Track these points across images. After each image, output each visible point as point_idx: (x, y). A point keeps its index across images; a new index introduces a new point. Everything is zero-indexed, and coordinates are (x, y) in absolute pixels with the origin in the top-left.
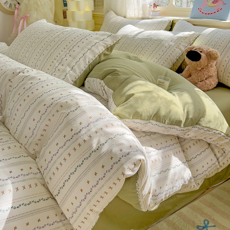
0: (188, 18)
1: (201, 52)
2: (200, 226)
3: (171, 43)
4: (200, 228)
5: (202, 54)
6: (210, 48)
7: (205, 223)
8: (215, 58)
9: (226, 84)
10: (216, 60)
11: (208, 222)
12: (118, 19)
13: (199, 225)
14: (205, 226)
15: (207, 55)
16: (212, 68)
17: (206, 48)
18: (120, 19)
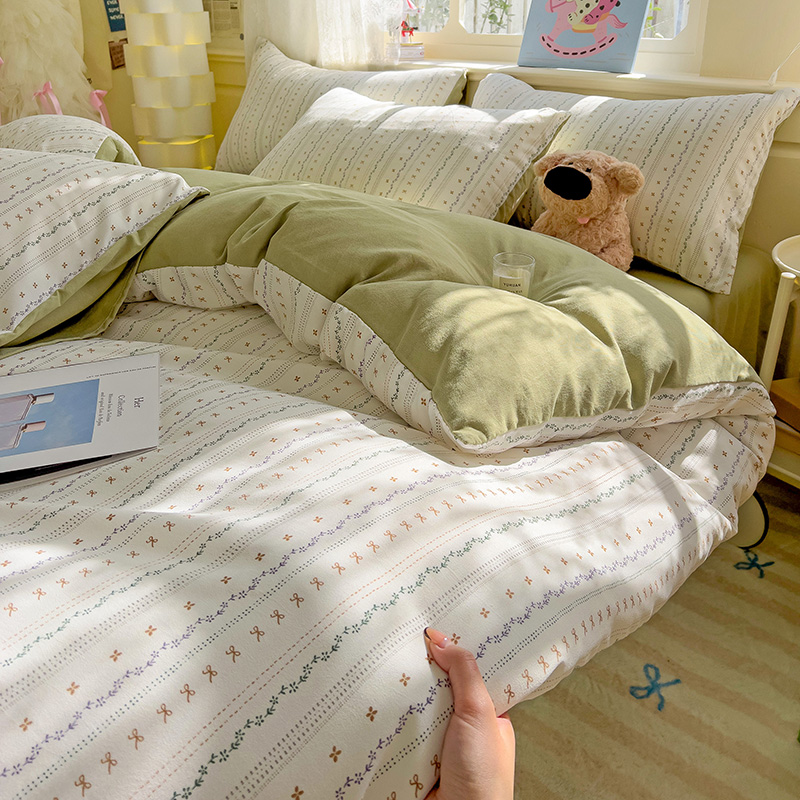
0: (513, 66)
1: (588, 170)
2: (639, 688)
3: (491, 145)
4: (642, 693)
5: (592, 177)
6: (613, 158)
7: (648, 677)
8: (631, 189)
9: (656, 261)
10: (632, 193)
11: (656, 669)
12: (294, 69)
13: (634, 683)
14: (652, 683)
15: (607, 178)
16: (618, 219)
17: (602, 159)
18: (302, 69)
